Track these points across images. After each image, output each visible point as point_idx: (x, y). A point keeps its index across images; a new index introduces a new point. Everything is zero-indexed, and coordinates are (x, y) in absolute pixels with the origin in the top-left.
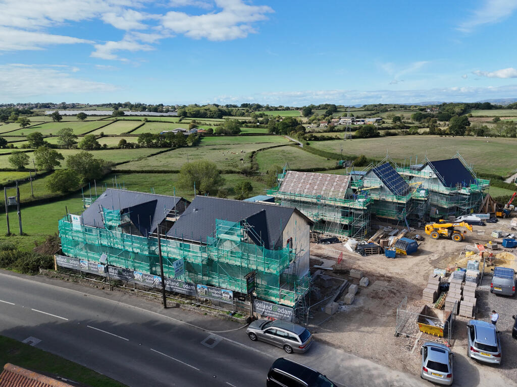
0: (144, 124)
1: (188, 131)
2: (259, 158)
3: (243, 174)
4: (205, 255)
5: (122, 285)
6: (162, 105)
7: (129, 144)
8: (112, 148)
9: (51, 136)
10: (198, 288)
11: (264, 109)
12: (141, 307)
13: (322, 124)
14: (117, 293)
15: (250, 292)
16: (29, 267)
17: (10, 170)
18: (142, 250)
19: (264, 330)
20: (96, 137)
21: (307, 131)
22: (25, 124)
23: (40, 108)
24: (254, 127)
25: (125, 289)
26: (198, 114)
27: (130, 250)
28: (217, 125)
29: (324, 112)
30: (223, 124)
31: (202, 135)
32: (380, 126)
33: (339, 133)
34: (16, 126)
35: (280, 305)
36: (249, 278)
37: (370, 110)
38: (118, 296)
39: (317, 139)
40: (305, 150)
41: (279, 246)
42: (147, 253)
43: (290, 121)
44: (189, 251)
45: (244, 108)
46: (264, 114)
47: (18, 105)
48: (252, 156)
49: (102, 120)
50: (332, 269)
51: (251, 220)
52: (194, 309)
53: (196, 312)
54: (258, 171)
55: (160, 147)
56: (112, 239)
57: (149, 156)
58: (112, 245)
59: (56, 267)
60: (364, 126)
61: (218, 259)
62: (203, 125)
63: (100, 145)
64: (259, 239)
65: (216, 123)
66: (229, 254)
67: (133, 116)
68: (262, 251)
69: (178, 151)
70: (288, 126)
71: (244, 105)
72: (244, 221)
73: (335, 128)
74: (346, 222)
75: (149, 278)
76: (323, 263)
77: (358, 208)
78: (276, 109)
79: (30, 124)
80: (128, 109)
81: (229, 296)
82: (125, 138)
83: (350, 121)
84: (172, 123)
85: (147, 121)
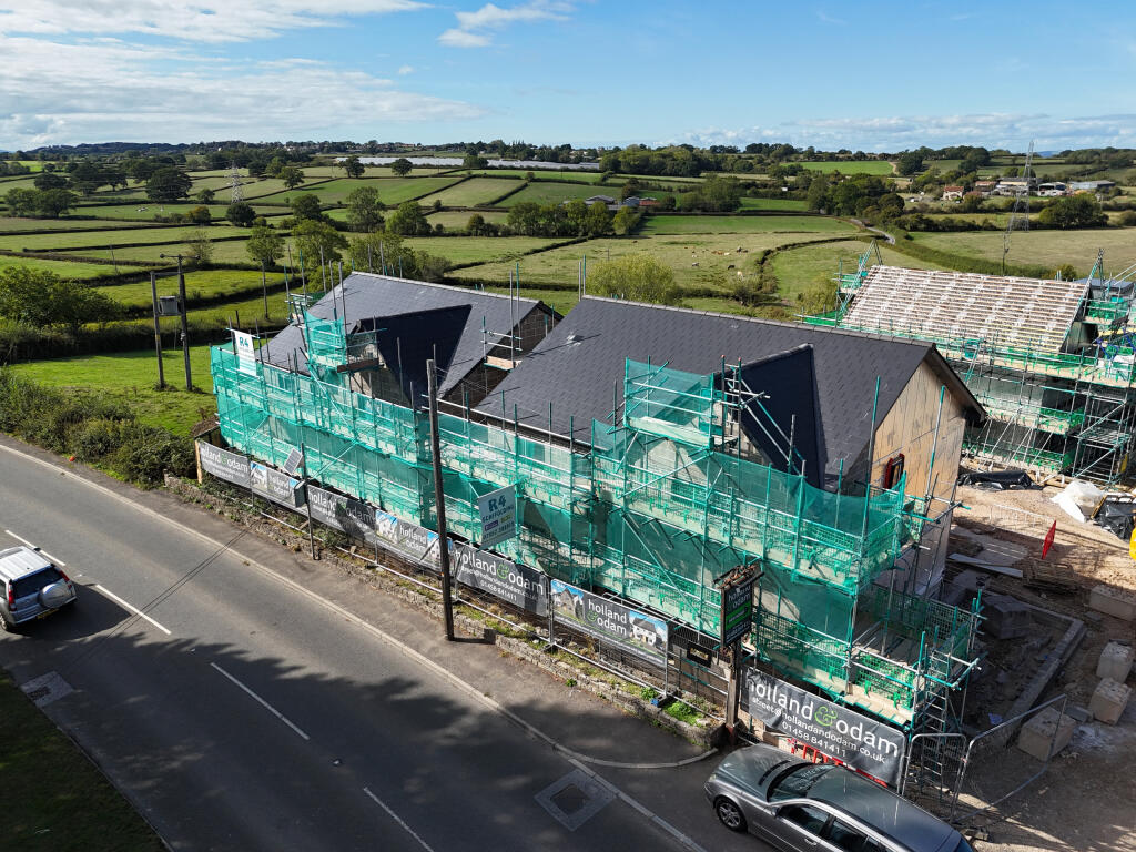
0: (526, 186)
1: (619, 202)
2: (782, 266)
3: (737, 299)
4: (584, 485)
5: (348, 548)
6: (568, 147)
7: (489, 225)
8: (453, 235)
9: (340, 205)
10: (554, 591)
11: (802, 156)
12: (378, 624)
13: (949, 194)
14: (328, 568)
15: (732, 637)
16: (139, 465)
17: (247, 268)
18: (402, 448)
19: (778, 803)
20: (424, 212)
21: (908, 206)
22: (294, 180)
23: (328, 152)
24: (774, 196)
25: (354, 558)
26: (644, 167)
27: (371, 444)
28: (685, 191)
29: (955, 165)
30: (700, 189)
31: (650, 211)
32: (1108, 202)
33: (994, 216)
34: (277, 184)
35: (848, 706)
36: (733, 588)
37: (1081, 163)
38: (329, 577)
39: (932, 227)
40: (901, 251)
41: (855, 483)
42: (412, 458)
43: (865, 182)
44: (541, 467)
45: (753, 155)
46: (800, 169)
47: (289, 144)
48: (764, 260)
49: (440, 175)
50: (1018, 573)
51: (755, 374)
52: (537, 657)
53: (540, 672)
54: (776, 295)
55: (554, 236)
56: (326, 410)
57: (528, 254)
58: (327, 425)
59: (199, 472)
60: (1062, 200)
61: (626, 502)
62: (654, 189)
63: (430, 226)
64: (785, 447)
65: (683, 186)
66: (667, 491)
67: (505, 168)
68: (794, 492)
69: (590, 245)
70: (863, 195)
71: (753, 148)
72: (729, 374)
73: (984, 202)
74: (1058, 426)
75: (416, 537)
76: (981, 549)
77: (1112, 383)
78: (832, 157)
79: (303, 182)
80: (497, 155)
81: (653, 638)
82: (482, 214)
83: (1024, 188)
84: (587, 184)
85: (533, 180)
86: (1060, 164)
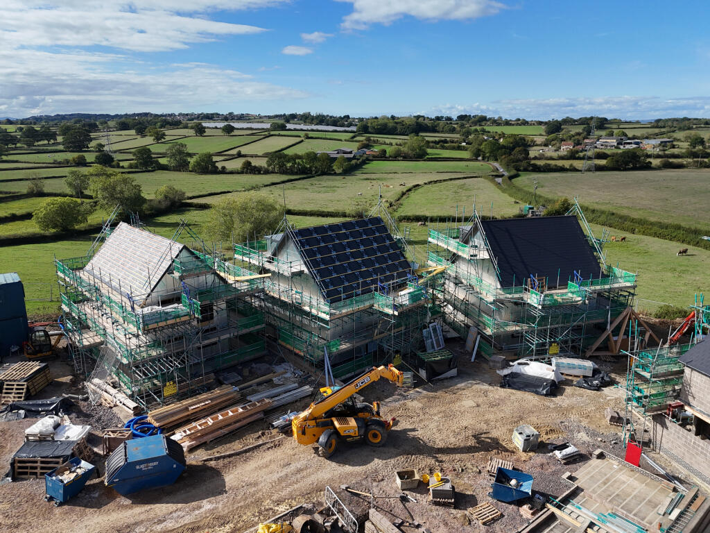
0: (302, 141)
1: (355, 152)
6: (348, 117)
7: (255, 167)
11: (490, 122)
13: (564, 147)
20: (230, 158)
22: (159, 138)
24: (453, 148)
29: (580, 129)
31: (371, 158)
33: (581, 161)
34: (149, 140)
37: (660, 127)
45: (459, 122)
48: (408, 191)
49: (252, 134)
55: (296, 174)
60: (632, 151)
62: (381, 144)
63: (217, 168)
67: (298, 130)
71: (461, 118)
73: (582, 153)
78: (508, 123)
80: (302, 122)
82: (250, 159)
83: (613, 144)
84: (341, 140)
85: (308, 138)
86: (648, 128)
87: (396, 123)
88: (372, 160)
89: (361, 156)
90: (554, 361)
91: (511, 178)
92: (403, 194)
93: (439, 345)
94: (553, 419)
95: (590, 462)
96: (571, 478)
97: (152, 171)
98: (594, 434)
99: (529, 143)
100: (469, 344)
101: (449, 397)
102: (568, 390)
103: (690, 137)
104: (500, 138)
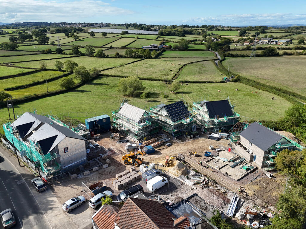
0: (136, 40)
1: (158, 46)
2: (185, 70)
7: (120, 55)
8: (111, 57)
10: (28, 161)
13: (246, 44)
17: (55, 70)
22: (76, 38)
23: (88, 27)
24: (199, 44)
28: (177, 42)
29: (255, 32)
33: (251, 51)
34: (71, 39)
37: (289, 32)
40: (216, 65)
49: (114, 37)
55: (136, 58)
57: (126, 64)
59: (2, 142)
62: (169, 42)
69: (144, 61)
80: (133, 28)
83: (266, 42)
84: (152, 40)
85: (138, 38)
87: (175, 31)
88: (166, 50)
89: (161, 48)
90: (220, 134)
91: (221, 61)
92: (180, 69)
93: (195, 130)
94: (217, 145)
95: (222, 151)
96: (218, 153)
97: (79, 56)
98: (224, 147)
99: (231, 41)
100: (202, 130)
101: (197, 140)
102: (222, 139)
103: (300, 38)
104: (219, 39)
